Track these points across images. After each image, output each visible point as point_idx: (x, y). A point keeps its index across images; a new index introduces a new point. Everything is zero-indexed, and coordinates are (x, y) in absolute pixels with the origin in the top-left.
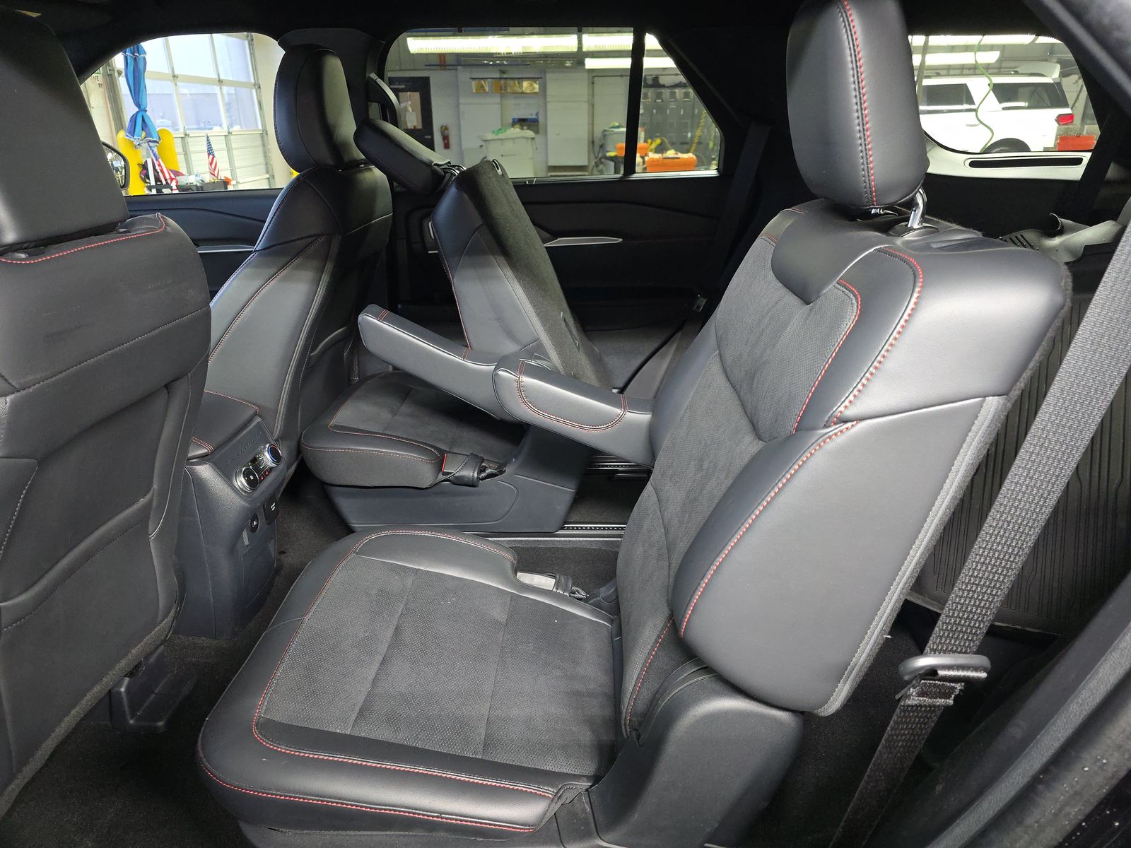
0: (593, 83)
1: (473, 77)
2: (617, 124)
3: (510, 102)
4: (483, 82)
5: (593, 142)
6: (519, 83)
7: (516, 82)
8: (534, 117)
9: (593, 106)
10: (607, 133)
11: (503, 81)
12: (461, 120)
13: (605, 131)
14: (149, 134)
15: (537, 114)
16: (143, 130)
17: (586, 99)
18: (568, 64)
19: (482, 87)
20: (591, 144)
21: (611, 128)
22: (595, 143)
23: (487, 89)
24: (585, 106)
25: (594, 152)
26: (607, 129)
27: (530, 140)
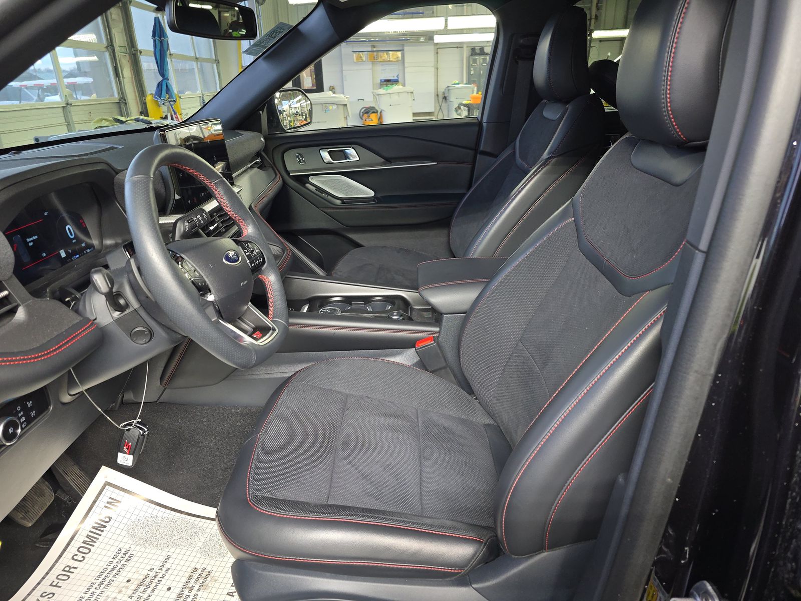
0: (437, 53)
1: (354, 51)
2: (457, 82)
3: (379, 68)
4: (361, 54)
5: (438, 95)
6: (387, 54)
7: (385, 53)
8: (396, 78)
9: (437, 69)
10: (450, 88)
11: (375, 53)
12: (344, 82)
13: (448, 87)
14: (171, 96)
15: (397, 76)
16: (167, 93)
17: (433, 65)
18: (422, 39)
19: (361, 57)
20: (436, 96)
21: (454, 84)
22: (439, 96)
23: (364, 59)
24: (433, 70)
25: (439, 103)
26: (450, 85)
27: (410, 93)
